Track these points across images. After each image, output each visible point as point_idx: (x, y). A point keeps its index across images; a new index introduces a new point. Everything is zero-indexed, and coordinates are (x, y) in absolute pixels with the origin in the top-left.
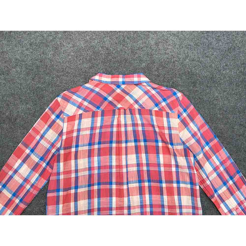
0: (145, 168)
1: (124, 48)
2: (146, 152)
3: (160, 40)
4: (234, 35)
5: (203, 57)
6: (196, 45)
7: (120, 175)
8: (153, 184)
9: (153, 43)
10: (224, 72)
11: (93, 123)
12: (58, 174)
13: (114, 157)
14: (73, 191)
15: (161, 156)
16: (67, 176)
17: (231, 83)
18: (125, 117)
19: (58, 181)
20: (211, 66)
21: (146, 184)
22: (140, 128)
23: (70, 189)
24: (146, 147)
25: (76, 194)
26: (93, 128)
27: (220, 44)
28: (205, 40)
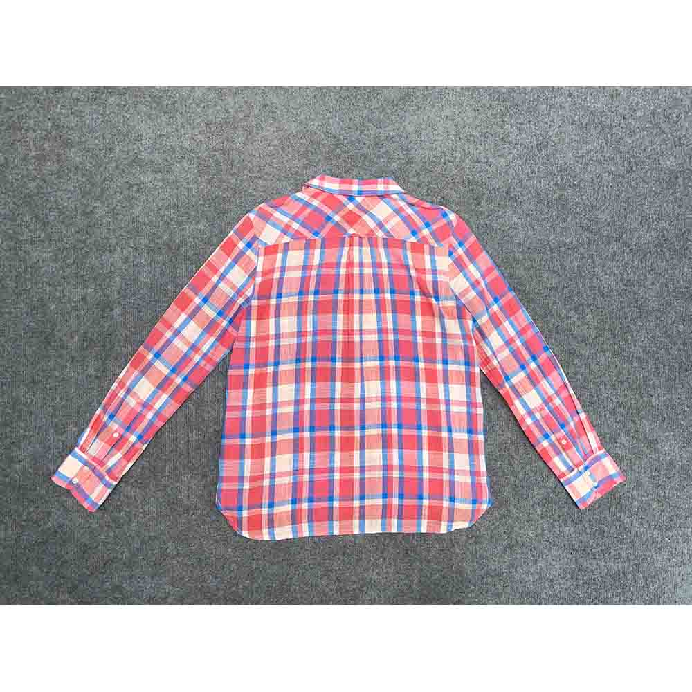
0: (391, 337)
1: (363, 136)
2: (394, 312)
3: (423, 126)
4: (546, 123)
5: (494, 157)
6: (484, 135)
7: (349, 347)
8: (402, 363)
9: (411, 130)
10: (528, 183)
11: (306, 258)
12: (248, 339)
13: (340, 317)
14: (270, 369)
15: (418, 318)
16: (262, 344)
17: (540, 202)
18: (360, 251)
19: (247, 350)
20: (506, 172)
21: (392, 363)
22: (385, 271)
23: (266, 365)
24: (393, 302)
25: (275, 374)
26: (306, 268)
27: (524, 136)
28: (499, 130)
